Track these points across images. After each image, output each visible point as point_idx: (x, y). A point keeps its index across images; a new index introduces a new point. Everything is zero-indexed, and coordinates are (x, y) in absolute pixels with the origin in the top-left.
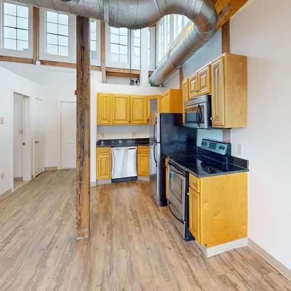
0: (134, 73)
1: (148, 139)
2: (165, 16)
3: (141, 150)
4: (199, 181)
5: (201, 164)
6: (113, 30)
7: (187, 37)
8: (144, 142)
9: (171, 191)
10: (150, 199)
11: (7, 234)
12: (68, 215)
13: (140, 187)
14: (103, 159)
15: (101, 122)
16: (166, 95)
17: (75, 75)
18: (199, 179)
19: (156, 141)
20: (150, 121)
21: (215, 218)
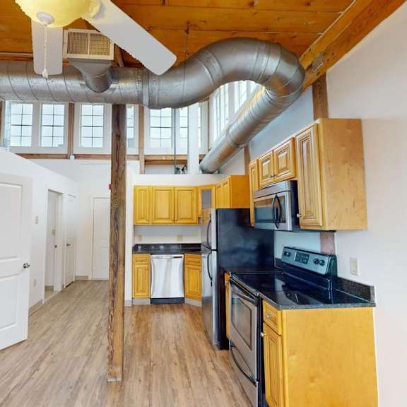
0: (180, 159)
1: (199, 245)
2: (222, 87)
3: (189, 259)
4: (279, 316)
5: (283, 286)
6: (153, 112)
7: (255, 105)
8: (194, 249)
9: (234, 325)
10: (202, 334)
11: (37, 358)
12: (99, 344)
13: (187, 315)
14: (140, 270)
15: (139, 222)
16: (225, 184)
17: (110, 166)
18: (279, 312)
19: (210, 248)
20: (201, 221)
21: (312, 385)
